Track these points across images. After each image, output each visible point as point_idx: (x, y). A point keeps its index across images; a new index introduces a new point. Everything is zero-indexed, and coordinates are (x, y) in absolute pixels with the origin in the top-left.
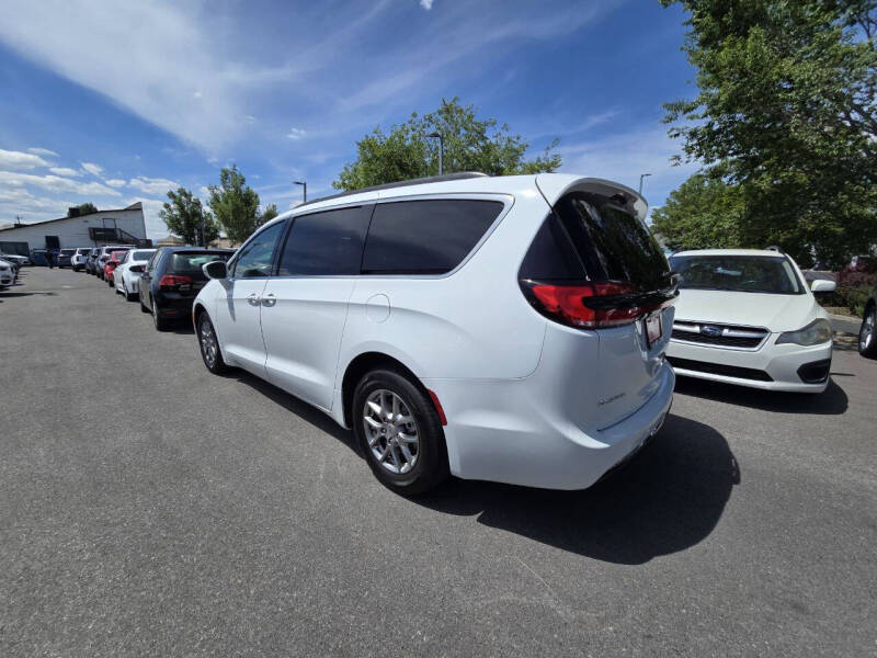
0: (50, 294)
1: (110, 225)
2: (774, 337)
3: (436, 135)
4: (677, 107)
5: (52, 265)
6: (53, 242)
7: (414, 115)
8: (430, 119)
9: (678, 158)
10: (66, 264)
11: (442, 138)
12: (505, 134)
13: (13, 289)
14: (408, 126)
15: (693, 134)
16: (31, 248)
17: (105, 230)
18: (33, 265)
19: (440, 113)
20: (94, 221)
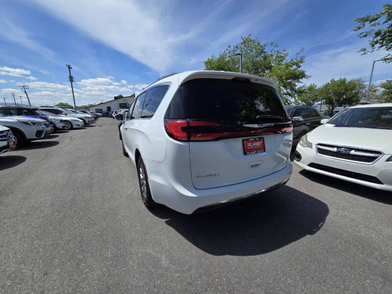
0: (100, 126)
1: (125, 102)
2: (387, 157)
3: (239, 54)
4: (365, 20)
5: (108, 116)
6: (109, 108)
7: (229, 47)
8: (237, 47)
9: (364, 50)
10: (111, 117)
11: (241, 55)
12: (276, 49)
13: (93, 125)
14: (227, 52)
15: (378, 34)
16: (103, 110)
17: (124, 104)
18: (103, 117)
19: (242, 44)
20: (121, 101)
